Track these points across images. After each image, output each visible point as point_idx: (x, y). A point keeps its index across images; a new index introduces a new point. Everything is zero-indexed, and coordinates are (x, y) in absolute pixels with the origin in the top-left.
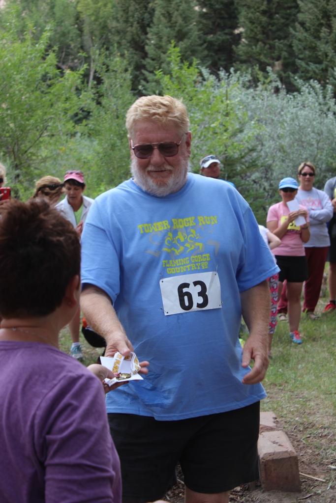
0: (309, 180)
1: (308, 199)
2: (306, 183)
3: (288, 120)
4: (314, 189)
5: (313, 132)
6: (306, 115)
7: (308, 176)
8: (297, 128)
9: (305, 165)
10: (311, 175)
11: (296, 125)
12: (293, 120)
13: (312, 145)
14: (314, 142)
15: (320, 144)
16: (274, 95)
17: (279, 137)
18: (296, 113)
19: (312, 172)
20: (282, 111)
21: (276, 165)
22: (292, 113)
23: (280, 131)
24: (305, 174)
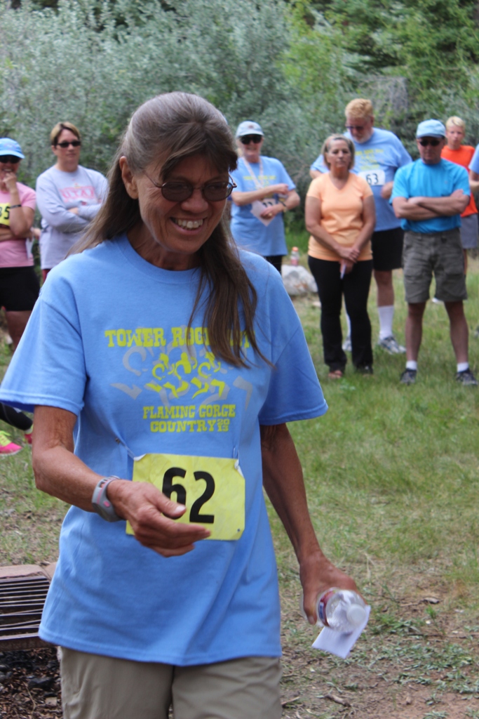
0: (73, 153)
1: (73, 185)
2: (69, 159)
3: (37, 53)
4: (80, 167)
5: (79, 76)
6: (66, 47)
7: (71, 147)
8: (53, 68)
9: (63, 127)
10: (75, 143)
11: (50, 62)
12: (45, 54)
13: (77, 98)
14: (81, 93)
15: (91, 95)
16: (12, 11)
17: (23, 83)
18: (50, 43)
19: (76, 138)
20: (26, 38)
21: (20, 130)
22: (43, 43)
23: (24, 73)
24: (65, 144)
